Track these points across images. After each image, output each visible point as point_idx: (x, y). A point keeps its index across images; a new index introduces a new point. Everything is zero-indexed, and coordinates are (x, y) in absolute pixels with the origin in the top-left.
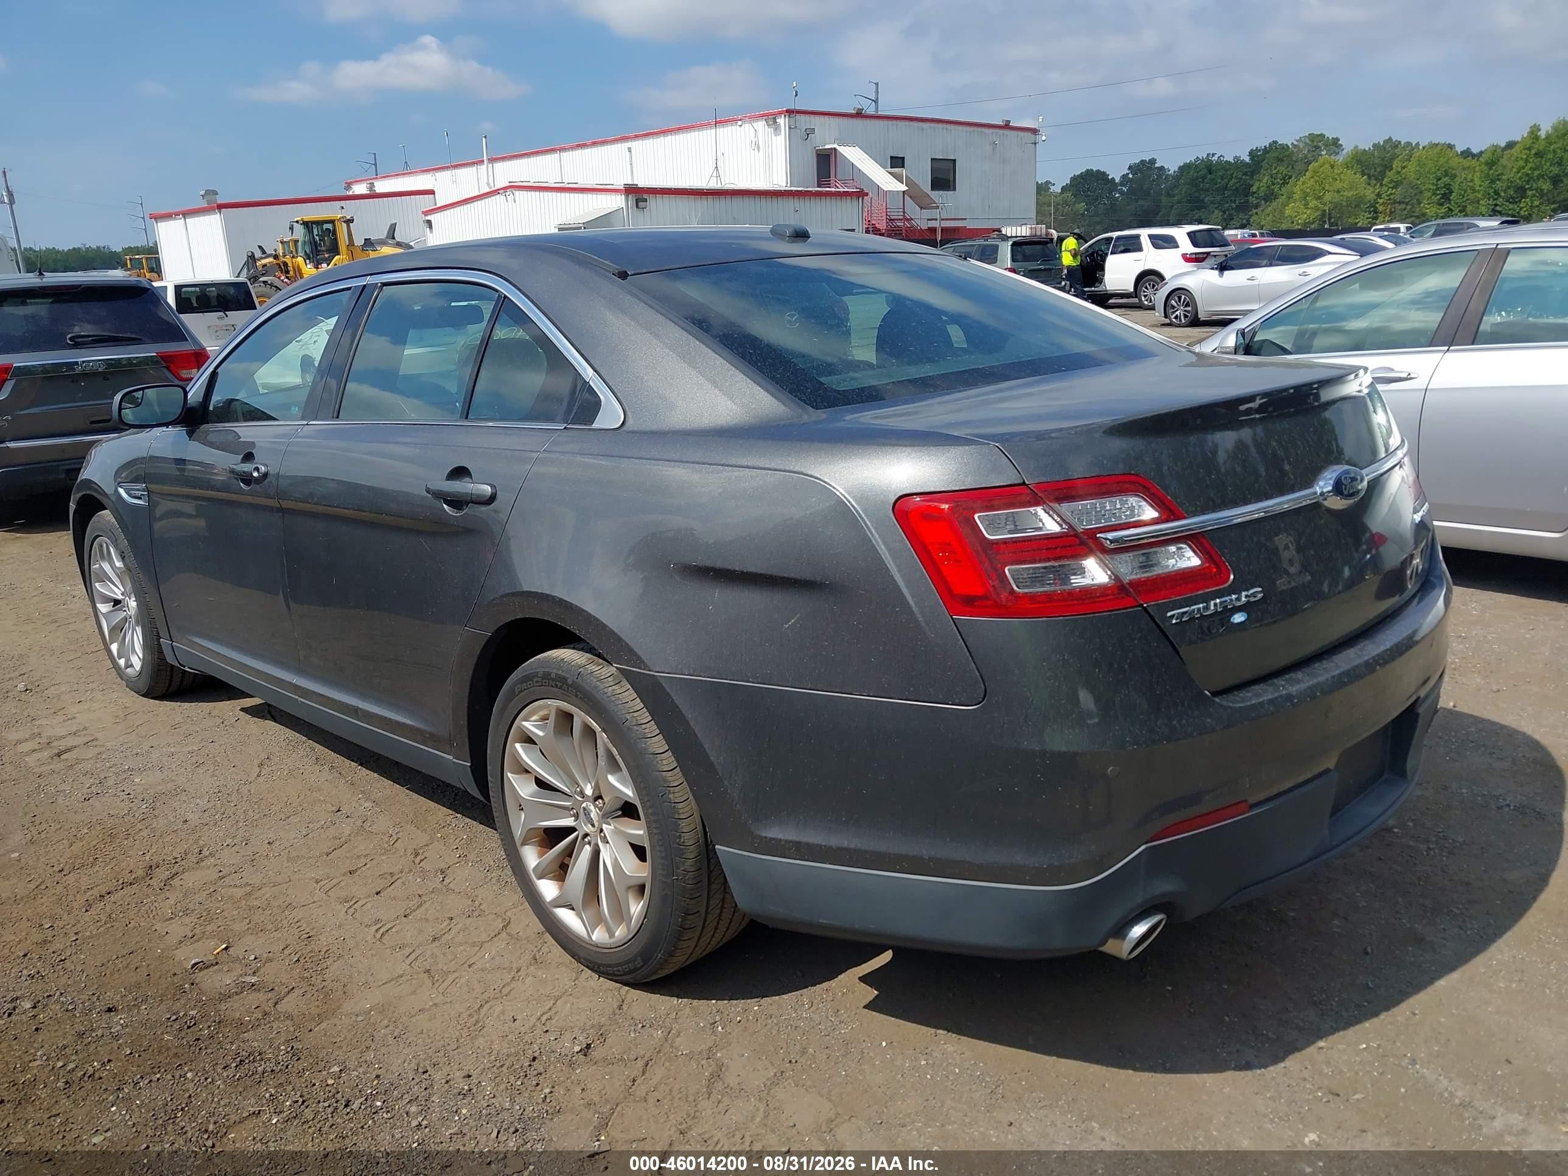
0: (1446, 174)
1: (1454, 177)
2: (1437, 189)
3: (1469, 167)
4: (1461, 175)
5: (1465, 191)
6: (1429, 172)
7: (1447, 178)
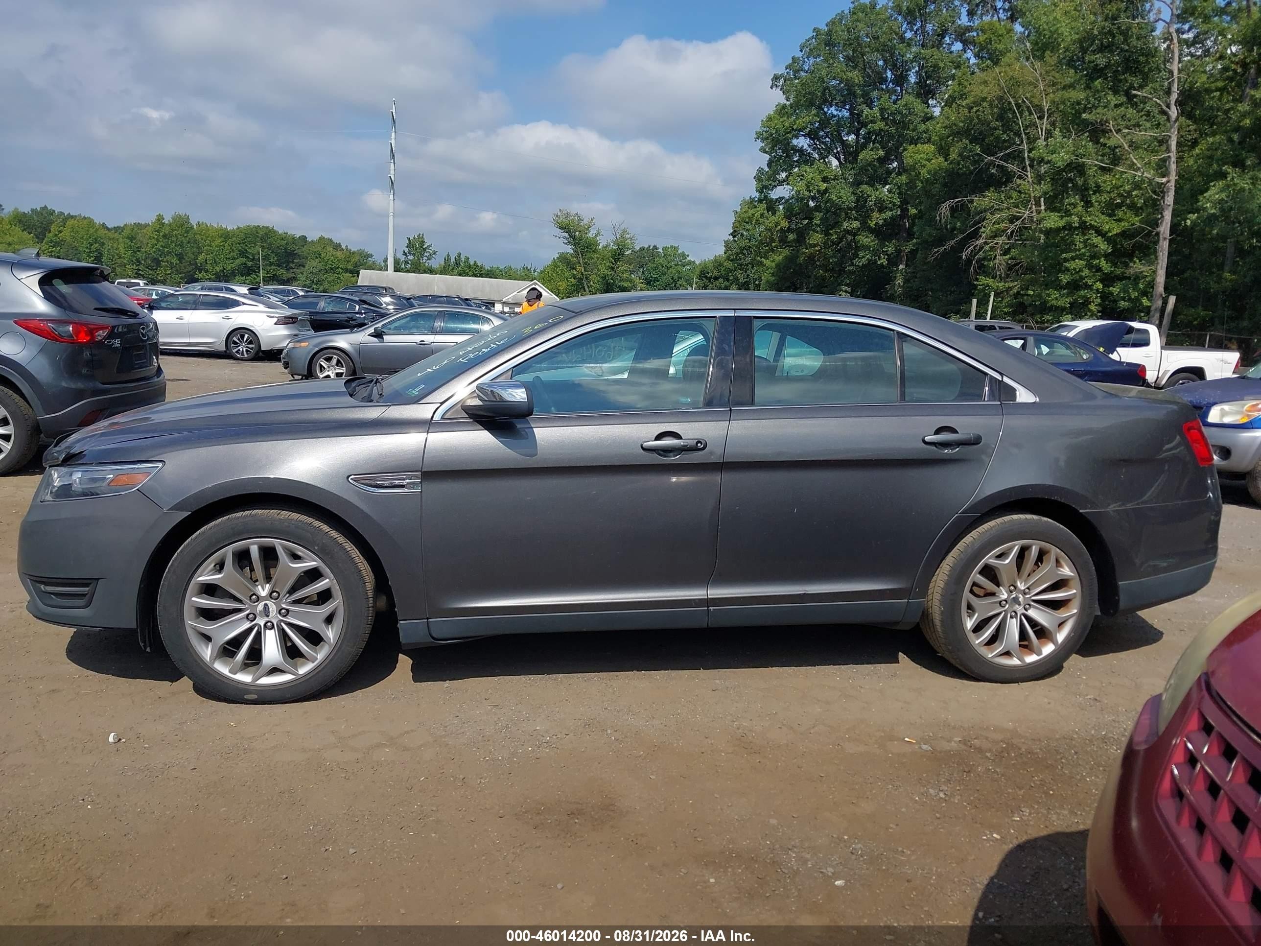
0: (96, 240)
1: (103, 244)
2: (90, 252)
3: (113, 239)
4: (109, 244)
5: (113, 256)
6: (82, 238)
7: (97, 245)
